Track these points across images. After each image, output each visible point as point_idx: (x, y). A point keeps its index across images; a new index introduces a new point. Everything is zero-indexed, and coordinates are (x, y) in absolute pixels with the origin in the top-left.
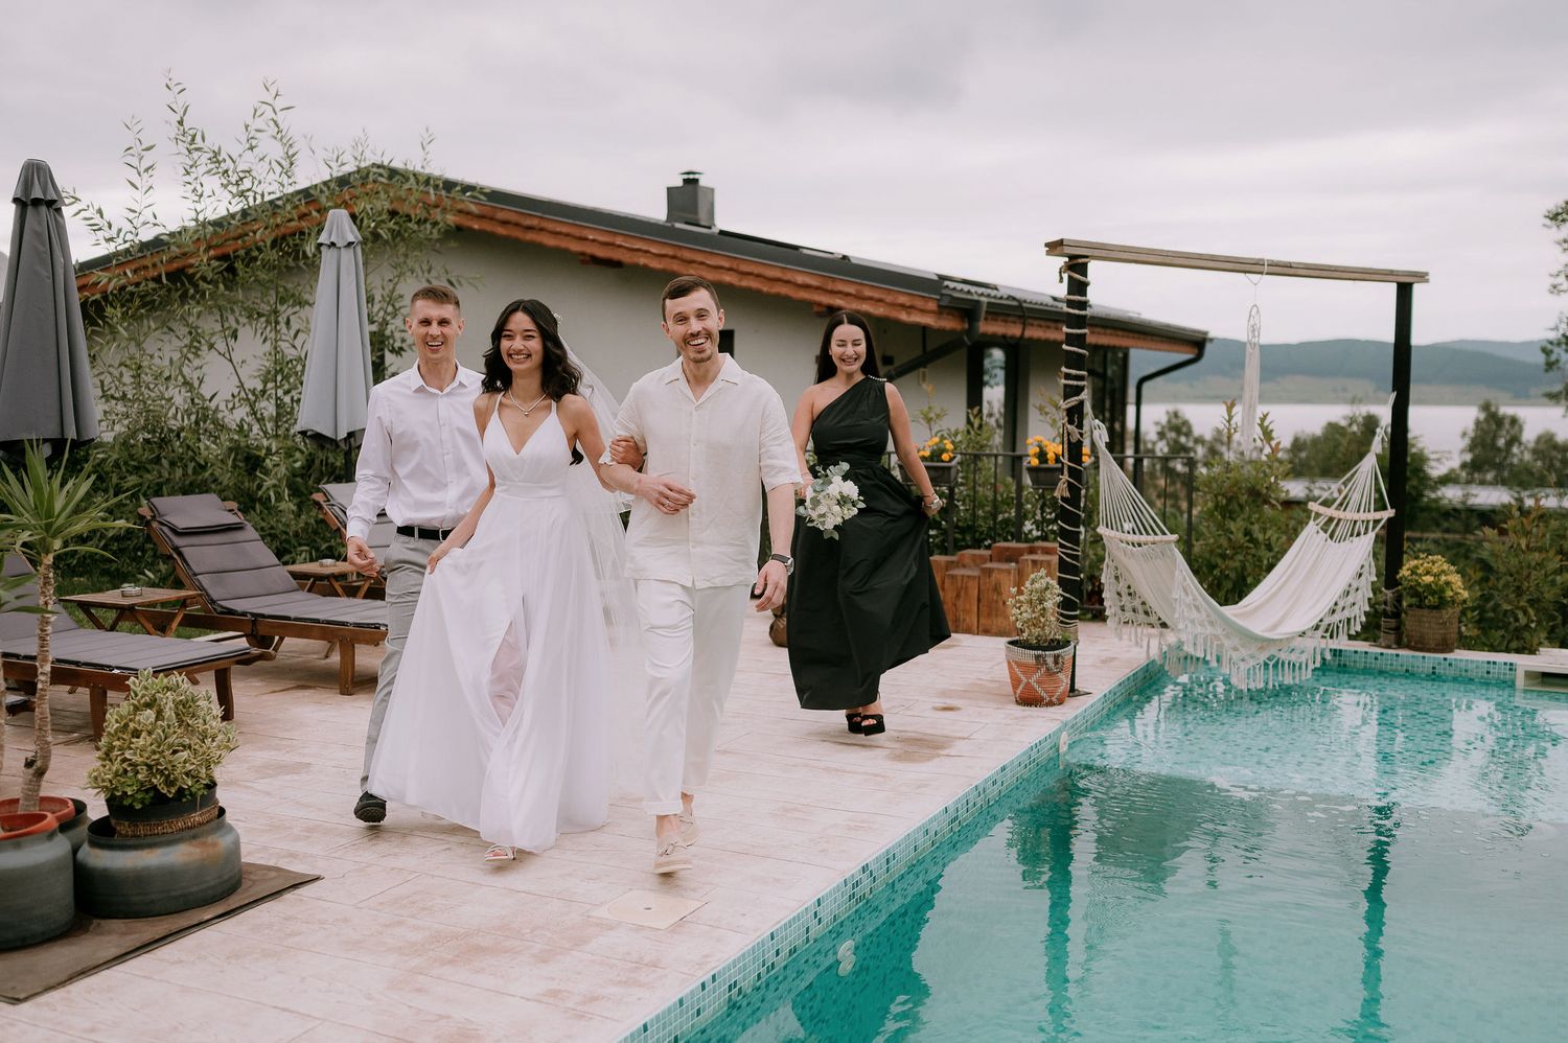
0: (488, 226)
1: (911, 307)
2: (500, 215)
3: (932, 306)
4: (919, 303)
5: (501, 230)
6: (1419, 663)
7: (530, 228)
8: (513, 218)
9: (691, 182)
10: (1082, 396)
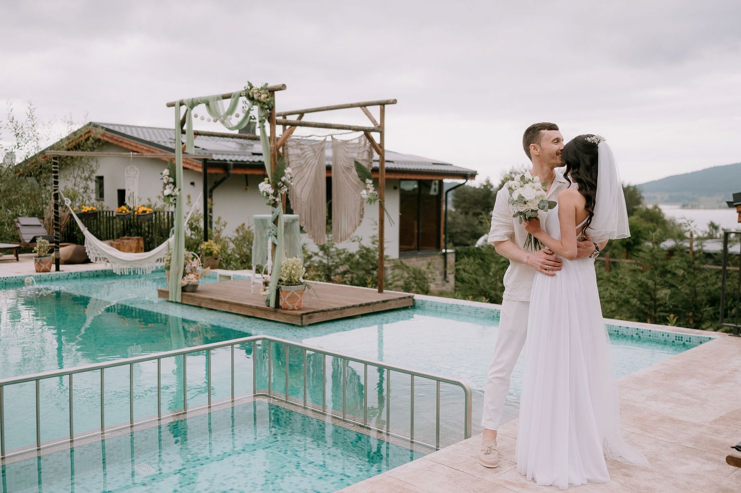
0: (113, 141)
5: (115, 143)
7: (121, 142)
10: (57, 192)
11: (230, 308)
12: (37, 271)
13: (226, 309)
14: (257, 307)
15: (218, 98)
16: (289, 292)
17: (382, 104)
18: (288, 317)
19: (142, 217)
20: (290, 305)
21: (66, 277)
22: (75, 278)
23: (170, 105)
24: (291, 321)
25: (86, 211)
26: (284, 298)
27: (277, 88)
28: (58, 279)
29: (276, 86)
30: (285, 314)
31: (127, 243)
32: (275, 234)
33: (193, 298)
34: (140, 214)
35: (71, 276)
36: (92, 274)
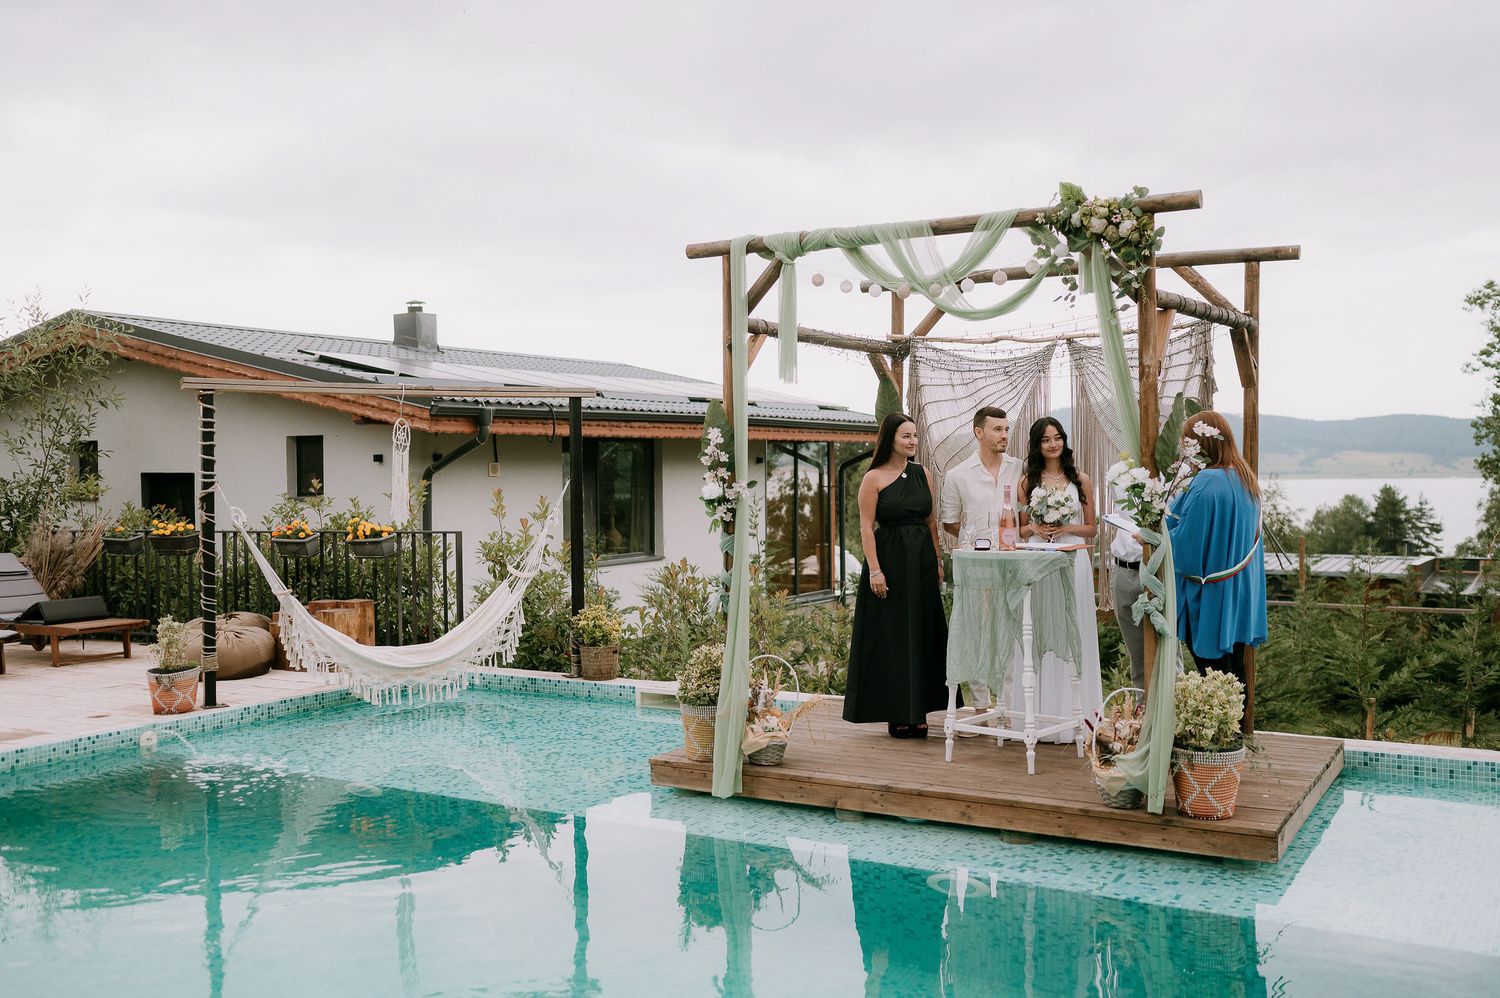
0: (144, 357)
1: (413, 416)
2: (152, 349)
3: (426, 415)
4: (418, 413)
5: (153, 360)
6: (580, 688)
8: (160, 350)
9: (415, 310)
10: (210, 490)
11: (963, 814)
12: (158, 711)
13: (951, 814)
14: (1082, 810)
15: (916, 231)
16: (1221, 769)
17: (1252, 259)
18: (1214, 840)
19: (369, 548)
20: (1218, 805)
21: (235, 723)
22: (256, 723)
23: (695, 253)
24: (1234, 851)
25: (168, 533)
26: (1203, 784)
27: (1173, 201)
28: (218, 730)
29: (1173, 196)
30: (1205, 831)
31: (340, 617)
32: (1161, 608)
33: (807, 786)
34: (362, 539)
35: (248, 719)
36: (293, 710)
